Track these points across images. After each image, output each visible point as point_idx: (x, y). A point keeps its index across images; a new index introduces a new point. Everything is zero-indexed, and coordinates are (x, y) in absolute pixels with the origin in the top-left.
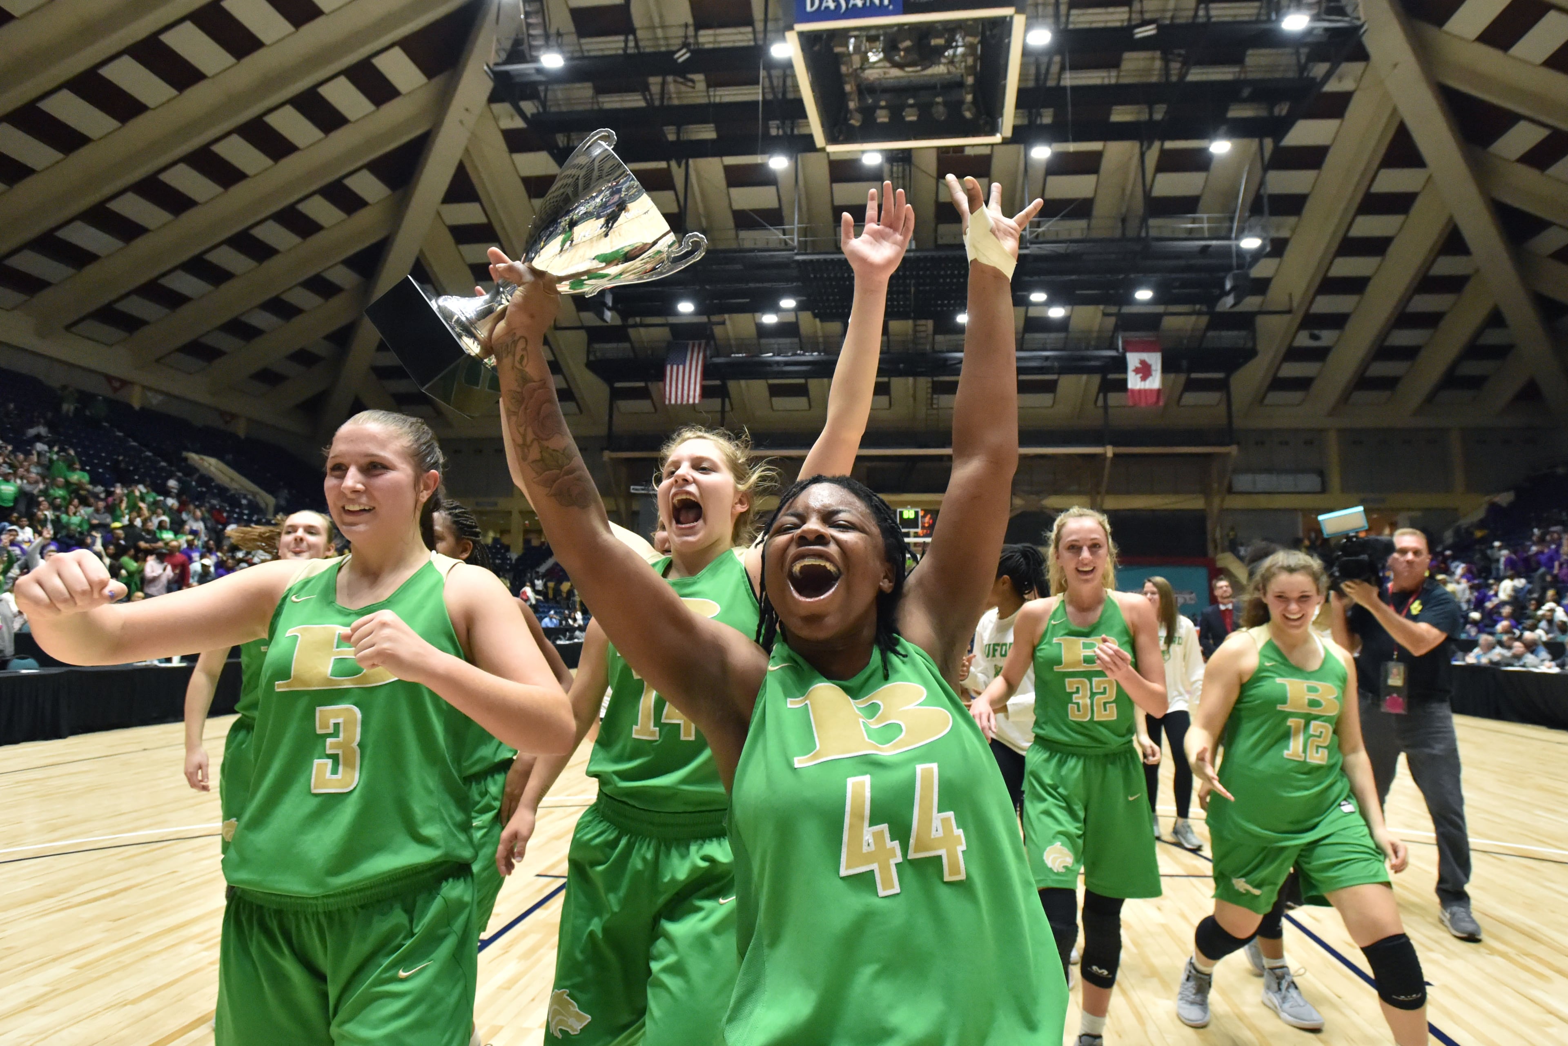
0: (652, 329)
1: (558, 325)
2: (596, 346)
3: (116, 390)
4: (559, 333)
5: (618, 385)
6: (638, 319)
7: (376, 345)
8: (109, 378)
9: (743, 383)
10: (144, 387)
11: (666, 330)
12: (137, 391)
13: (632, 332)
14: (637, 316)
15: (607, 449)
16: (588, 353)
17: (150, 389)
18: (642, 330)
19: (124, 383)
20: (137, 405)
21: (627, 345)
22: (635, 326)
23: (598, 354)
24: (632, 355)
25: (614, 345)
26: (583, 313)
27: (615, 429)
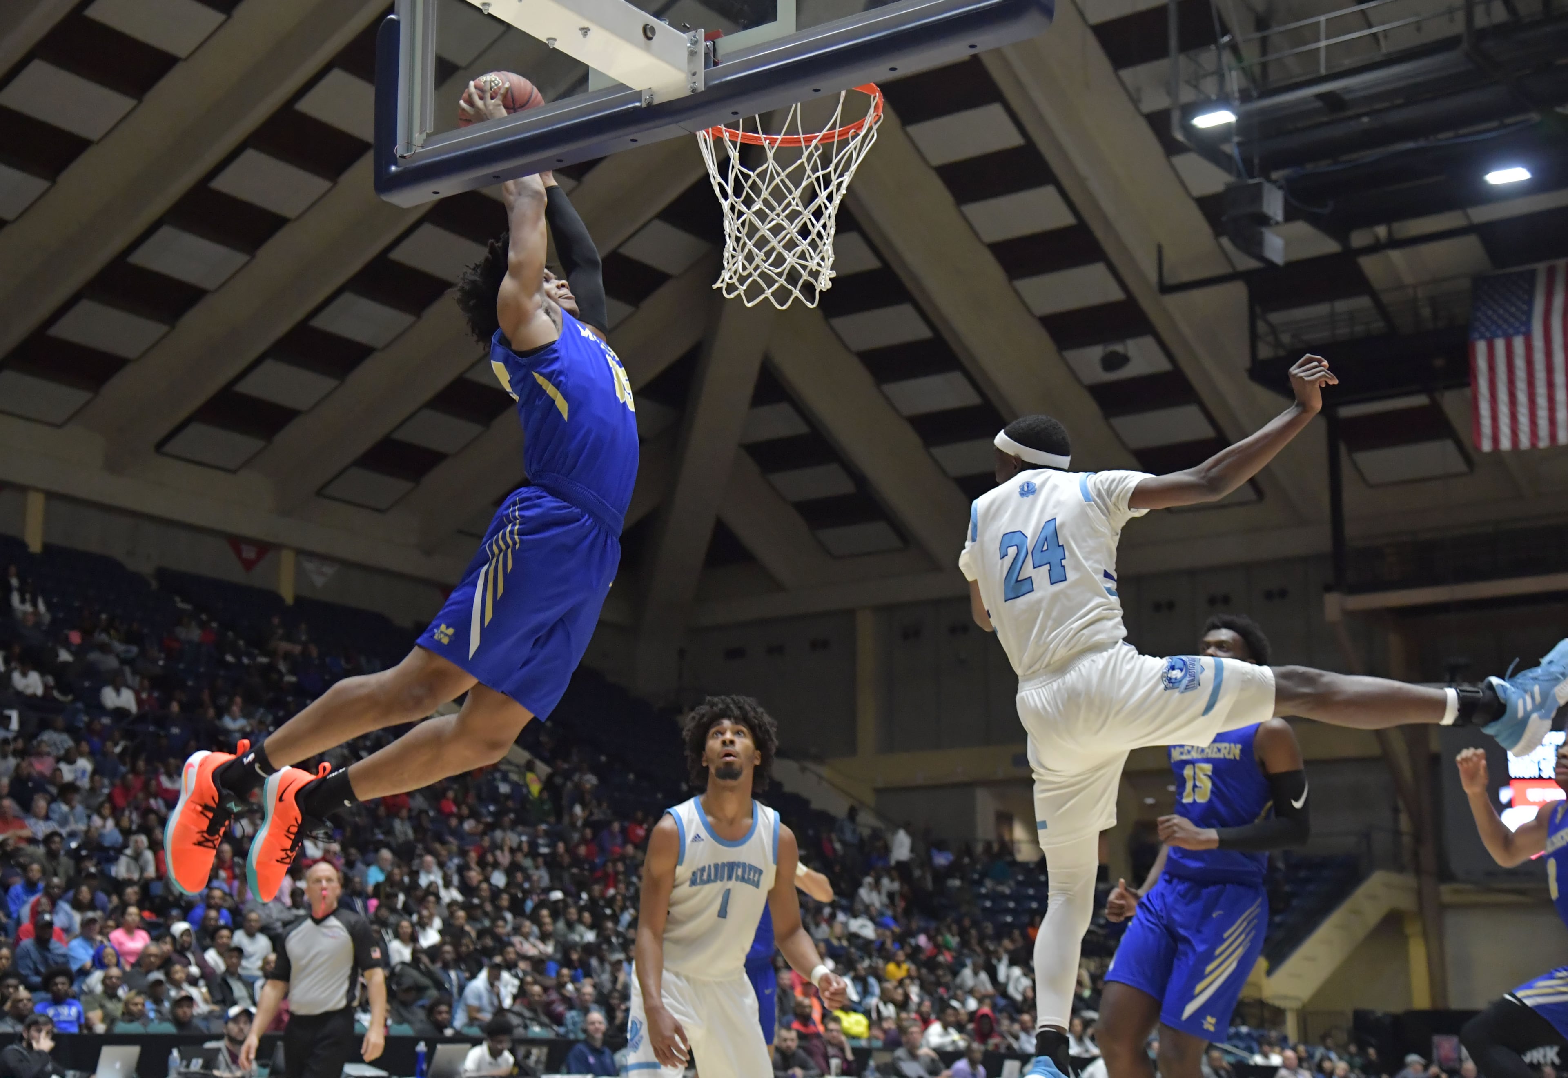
0: (1426, 249)
1: (1170, 280)
2: (1275, 317)
3: (248, 565)
4: (1171, 301)
5: (1348, 411)
6: (1381, 231)
7: (749, 390)
8: (236, 542)
10: (300, 552)
11: (1472, 241)
12: (287, 559)
13: (1369, 265)
14: (1378, 222)
15: (1328, 589)
16: (1254, 337)
17: (311, 555)
18: (1395, 255)
19: (264, 548)
20: (288, 594)
21: (1363, 302)
22: (1376, 248)
23: (1286, 338)
24: (1378, 325)
25: (1321, 310)
26: (1225, 241)
27: (1351, 530)
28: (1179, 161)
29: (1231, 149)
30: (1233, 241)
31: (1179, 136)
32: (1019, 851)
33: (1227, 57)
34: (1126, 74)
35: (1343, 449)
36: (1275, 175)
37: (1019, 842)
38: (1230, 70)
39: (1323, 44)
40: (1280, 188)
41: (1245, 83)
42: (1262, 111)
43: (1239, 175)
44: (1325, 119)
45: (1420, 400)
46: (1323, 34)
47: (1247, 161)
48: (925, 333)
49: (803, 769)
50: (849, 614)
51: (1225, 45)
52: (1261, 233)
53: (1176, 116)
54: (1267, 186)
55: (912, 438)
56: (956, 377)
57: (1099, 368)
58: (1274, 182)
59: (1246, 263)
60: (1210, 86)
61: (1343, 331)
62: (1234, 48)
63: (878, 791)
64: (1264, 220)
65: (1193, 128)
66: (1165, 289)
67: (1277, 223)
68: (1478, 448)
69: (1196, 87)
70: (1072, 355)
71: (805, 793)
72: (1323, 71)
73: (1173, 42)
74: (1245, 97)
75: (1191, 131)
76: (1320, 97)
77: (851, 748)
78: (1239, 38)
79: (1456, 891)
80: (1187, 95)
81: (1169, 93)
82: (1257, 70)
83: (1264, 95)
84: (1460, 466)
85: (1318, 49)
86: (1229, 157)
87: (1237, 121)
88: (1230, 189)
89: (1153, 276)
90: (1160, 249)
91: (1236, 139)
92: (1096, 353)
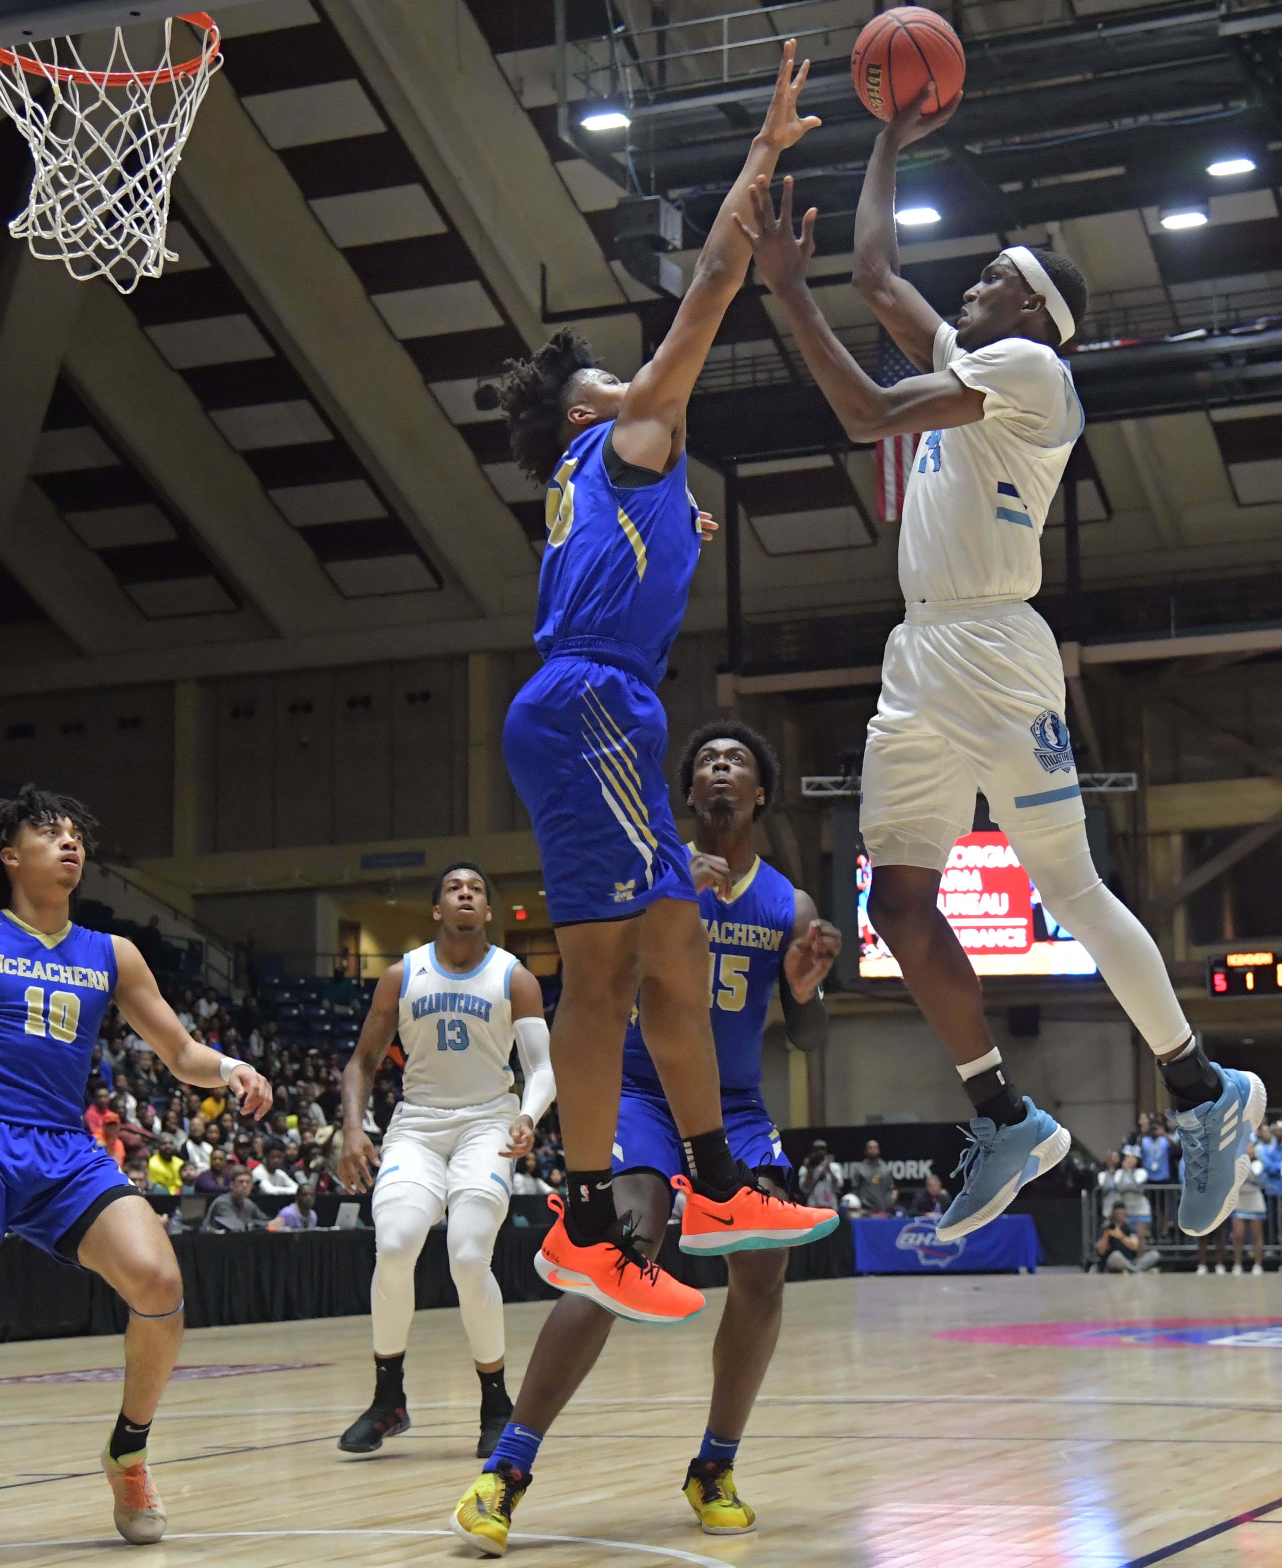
1: (556, 307)
5: (745, 470)
7: (41, 409)
9: (1129, 426)
15: (722, 669)
21: (767, 346)
24: (782, 375)
26: (617, 265)
27: (747, 605)
28: (565, 166)
29: (624, 158)
30: (625, 264)
31: (567, 138)
32: (366, 966)
33: (620, 50)
34: (506, 59)
35: (741, 511)
36: (673, 194)
37: (366, 955)
38: (624, 66)
39: (726, 47)
40: (679, 208)
41: (640, 84)
42: (660, 118)
43: (634, 189)
44: (728, 134)
45: (825, 461)
46: (725, 38)
47: (643, 175)
48: (264, 351)
49: (105, 872)
50: (168, 686)
51: (619, 37)
52: (658, 260)
53: (563, 113)
54: (664, 205)
55: (248, 478)
56: (303, 406)
57: (472, 404)
58: (672, 201)
59: (642, 293)
60: (601, 82)
61: (744, 379)
62: (628, 41)
63: (199, 898)
64: (661, 244)
65: (583, 130)
66: (549, 317)
67: (675, 249)
68: (882, 518)
69: (586, 82)
70: (442, 388)
71: (107, 902)
72: (726, 80)
73: (560, 27)
74: (641, 100)
75: (578, 133)
76: (722, 107)
77: (167, 848)
78: (634, 32)
79: (840, 1001)
80: (575, 92)
81: (554, 87)
82: (654, 69)
83: (659, 100)
84: (861, 536)
85: (722, 51)
86: (624, 169)
87: (631, 126)
88: (623, 205)
89: (536, 302)
90: (543, 268)
91: (630, 148)
92: (469, 386)
